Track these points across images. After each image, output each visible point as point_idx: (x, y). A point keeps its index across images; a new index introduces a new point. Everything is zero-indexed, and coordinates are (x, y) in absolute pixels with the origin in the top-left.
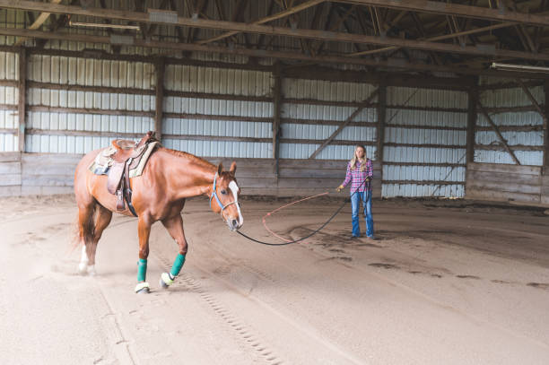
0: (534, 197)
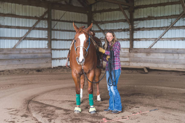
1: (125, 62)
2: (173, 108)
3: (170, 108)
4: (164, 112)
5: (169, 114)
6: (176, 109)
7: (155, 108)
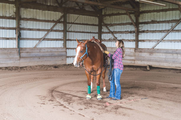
0: (132, 61)
1: (131, 60)
2: (160, 97)
3: (158, 98)
4: (152, 100)
5: (155, 101)
6: (161, 98)
7: (145, 97)
